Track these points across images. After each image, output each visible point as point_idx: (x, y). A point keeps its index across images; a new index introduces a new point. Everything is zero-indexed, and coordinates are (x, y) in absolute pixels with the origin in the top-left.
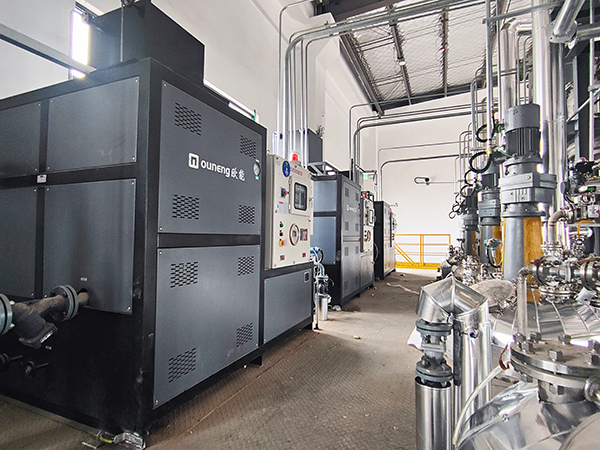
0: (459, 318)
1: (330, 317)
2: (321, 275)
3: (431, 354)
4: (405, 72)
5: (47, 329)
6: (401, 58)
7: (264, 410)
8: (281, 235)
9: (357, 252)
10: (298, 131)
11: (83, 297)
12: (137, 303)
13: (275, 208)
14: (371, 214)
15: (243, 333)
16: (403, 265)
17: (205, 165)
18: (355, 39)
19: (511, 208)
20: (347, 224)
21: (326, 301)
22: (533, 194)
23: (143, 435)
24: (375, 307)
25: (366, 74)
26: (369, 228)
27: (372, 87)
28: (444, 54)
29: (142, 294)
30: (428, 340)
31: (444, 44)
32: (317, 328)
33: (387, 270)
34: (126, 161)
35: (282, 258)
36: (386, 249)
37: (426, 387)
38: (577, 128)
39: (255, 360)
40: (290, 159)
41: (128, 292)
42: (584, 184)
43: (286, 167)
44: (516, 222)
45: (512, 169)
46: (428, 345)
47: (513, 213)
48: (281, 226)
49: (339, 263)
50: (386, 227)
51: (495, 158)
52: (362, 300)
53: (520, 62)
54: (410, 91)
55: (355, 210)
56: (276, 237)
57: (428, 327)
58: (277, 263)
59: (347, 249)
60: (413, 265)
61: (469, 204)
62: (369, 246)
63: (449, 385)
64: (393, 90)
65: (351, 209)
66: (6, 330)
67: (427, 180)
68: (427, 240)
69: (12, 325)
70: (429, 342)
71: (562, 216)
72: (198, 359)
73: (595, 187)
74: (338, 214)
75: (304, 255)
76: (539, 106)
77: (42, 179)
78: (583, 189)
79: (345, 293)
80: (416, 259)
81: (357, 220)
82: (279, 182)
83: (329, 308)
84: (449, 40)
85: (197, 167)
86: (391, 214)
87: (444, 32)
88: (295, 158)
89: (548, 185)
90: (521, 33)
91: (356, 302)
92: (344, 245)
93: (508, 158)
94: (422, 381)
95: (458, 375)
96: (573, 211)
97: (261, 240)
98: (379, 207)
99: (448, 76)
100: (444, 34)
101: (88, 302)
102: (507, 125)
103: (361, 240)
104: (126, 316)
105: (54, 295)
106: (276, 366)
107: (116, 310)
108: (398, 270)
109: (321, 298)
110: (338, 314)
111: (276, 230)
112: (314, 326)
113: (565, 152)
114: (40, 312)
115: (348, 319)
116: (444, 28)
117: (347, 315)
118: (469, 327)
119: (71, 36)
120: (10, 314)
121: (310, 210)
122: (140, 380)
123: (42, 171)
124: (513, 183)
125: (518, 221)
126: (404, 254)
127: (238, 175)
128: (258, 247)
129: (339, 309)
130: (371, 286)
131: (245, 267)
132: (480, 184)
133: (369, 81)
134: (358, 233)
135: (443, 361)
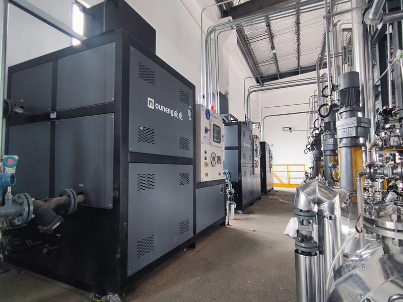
0: (322, 207)
1: (236, 217)
2: (230, 189)
3: (304, 233)
4: (276, 57)
5: (56, 219)
6: (273, 48)
7: (198, 278)
8: (206, 159)
9: (251, 175)
10: (213, 93)
11: (80, 198)
12: (116, 201)
13: (202, 140)
14: (259, 150)
15: (183, 226)
16: (277, 185)
17: (158, 107)
18: (246, 35)
19: (344, 141)
20: (245, 155)
21: (233, 206)
22: (357, 131)
23: (121, 296)
24: (263, 211)
25: (253, 59)
26: (258, 159)
27: (256, 67)
28: (299, 45)
29: (119, 194)
30: (302, 223)
31: (298, 39)
32: (228, 225)
33: (268, 188)
34: (108, 101)
35: (207, 175)
36: (268, 174)
37: (302, 256)
38: (380, 90)
39: (191, 245)
40: (210, 108)
41: (110, 194)
42: (388, 123)
43: (208, 113)
44: (347, 150)
45: (344, 115)
46: (302, 226)
47: (345, 144)
48: (206, 153)
49: (240, 181)
50: (267, 159)
51: (333, 108)
52: (255, 206)
53: (344, 48)
54: (279, 70)
55: (249, 146)
56: (203, 161)
57: (302, 214)
58: (204, 179)
59: (245, 172)
60: (283, 185)
61: (316, 144)
62: (258, 170)
63: (316, 254)
64: (268, 69)
65: (247, 145)
66: (29, 219)
67: (290, 129)
68: (292, 168)
69: (33, 216)
70: (303, 224)
71: (375, 145)
72: (155, 242)
73: (394, 125)
74: (239, 148)
75: (220, 174)
76: (358, 73)
77: (53, 116)
78: (387, 126)
79: (244, 202)
80: (285, 181)
81: (250, 153)
82: (204, 123)
83: (235, 211)
84: (301, 37)
85: (153, 108)
86: (270, 151)
87: (298, 31)
88: (212, 108)
89: (365, 125)
90: (344, 30)
91: (251, 208)
92: (243, 169)
93: (341, 108)
94: (300, 252)
95: (322, 247)
96: (382, 141)
97: (193, 162)
98: (263, 145)
99: (301, 61)
100: (298, 32)
101: (84, 202)
102: (340, 86)
103: (253, 167)
104: (109, 210)
105: (61, 196)
106: (204, 249)
107: (102, 206)
108: (275, 188)
109: (230, 204)
110: (241, 216)
111: (203, 155)
112: (226, 223)
113: (374, 105)
114: (52, 207)
115: (247, 219)
116: (298, 28)
117: (246, 216)
118: (328, 213)
119: (72, 20)
120: (32, 208)
121: (223, 144)
122: (118, 256)
123: (54, 110)
124: (344, 124)
125: (349, 150)
126: (278, 178)
127: (178, 116)
128: (192, 167)
129: (241, 212)
130: (260, 198)
131: (184, 180)
132: (323, 128)
133: (255, 63)
134: (251, 162)
135: (311, 238)
